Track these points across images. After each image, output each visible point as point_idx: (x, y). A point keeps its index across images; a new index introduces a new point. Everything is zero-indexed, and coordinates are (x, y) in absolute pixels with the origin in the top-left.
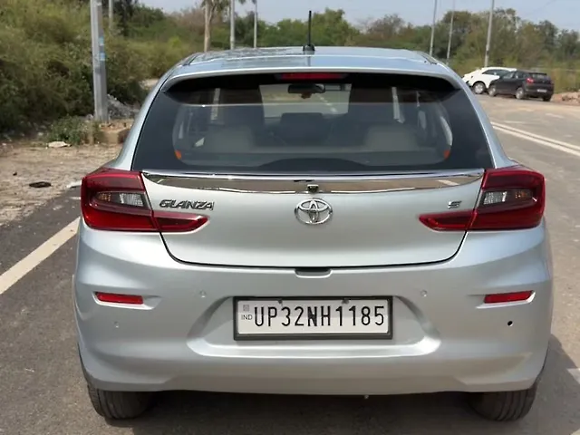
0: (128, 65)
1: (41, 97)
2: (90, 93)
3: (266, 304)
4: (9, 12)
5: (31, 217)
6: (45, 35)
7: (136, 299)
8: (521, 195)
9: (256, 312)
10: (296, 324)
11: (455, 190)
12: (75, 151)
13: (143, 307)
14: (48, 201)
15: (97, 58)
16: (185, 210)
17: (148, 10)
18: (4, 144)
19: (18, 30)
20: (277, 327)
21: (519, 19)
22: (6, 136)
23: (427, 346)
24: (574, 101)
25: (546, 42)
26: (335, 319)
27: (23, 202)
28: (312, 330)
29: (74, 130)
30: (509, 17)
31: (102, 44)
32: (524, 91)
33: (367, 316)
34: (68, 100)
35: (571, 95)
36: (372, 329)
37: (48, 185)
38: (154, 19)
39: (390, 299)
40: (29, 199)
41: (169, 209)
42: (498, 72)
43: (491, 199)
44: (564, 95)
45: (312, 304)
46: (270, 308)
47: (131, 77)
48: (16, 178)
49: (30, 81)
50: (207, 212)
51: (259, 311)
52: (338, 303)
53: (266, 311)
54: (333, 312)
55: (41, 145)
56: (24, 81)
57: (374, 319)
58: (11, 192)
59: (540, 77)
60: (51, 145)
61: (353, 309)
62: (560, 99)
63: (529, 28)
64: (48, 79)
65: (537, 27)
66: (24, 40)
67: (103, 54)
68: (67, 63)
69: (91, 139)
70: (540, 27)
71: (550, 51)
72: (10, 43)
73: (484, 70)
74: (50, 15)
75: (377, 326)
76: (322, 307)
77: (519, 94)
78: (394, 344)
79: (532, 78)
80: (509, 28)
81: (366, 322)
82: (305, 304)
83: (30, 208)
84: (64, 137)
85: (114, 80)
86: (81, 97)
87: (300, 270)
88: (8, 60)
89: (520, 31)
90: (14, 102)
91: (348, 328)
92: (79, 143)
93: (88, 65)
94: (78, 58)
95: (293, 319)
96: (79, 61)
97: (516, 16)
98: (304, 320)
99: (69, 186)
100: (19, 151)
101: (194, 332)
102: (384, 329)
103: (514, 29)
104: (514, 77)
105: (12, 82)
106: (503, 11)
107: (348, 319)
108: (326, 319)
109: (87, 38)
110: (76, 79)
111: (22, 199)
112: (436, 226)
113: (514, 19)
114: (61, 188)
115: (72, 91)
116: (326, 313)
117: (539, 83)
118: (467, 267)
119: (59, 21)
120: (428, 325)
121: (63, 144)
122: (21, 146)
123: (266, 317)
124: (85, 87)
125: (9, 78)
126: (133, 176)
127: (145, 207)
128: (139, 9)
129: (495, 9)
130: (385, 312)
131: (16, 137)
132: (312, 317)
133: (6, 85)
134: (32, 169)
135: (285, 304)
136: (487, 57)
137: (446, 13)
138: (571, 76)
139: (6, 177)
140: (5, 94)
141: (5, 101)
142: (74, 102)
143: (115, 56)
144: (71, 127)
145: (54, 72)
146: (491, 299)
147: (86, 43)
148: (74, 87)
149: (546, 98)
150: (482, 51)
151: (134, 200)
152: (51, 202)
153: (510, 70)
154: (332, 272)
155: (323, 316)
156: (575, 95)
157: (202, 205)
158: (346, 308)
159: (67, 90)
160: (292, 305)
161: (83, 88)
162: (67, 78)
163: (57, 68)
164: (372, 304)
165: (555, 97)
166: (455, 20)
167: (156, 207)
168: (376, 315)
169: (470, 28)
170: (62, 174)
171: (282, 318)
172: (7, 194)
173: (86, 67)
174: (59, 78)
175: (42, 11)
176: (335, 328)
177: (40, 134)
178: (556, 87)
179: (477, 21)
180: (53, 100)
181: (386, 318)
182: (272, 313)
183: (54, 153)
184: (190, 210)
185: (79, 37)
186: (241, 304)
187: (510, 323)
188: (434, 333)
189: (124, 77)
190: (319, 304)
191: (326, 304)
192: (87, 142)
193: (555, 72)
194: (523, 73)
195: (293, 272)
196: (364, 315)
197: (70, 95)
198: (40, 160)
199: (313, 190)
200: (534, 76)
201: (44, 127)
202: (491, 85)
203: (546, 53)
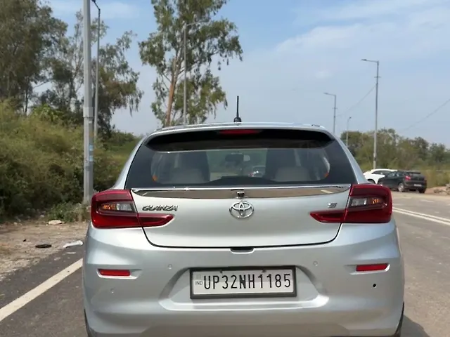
0: (108, 168)
1: (43, 191)
2: (80, 188)
3: (212, 274)
4: (22, 131)
5: (38, 266)
6: (48, 147)
7: (126, 272)
8: (377, 201)
9: (205, 279)
10: (232, 287)
11: (331, 196)
12: (68, 226)
13: (131, 277)
14: (50, 255)
15: (88, 159)
16: (159, 212)
17: (122, 134)
18: (15, 223)
19: (30, 143)
20: (219, 289)
21: (398, 136)
22: (17, 217)
23: (321, 301)
24: (444, 193)
25: (420, 153)
26: (258, 284)
27: (32, 257)
28: (243, 291)
29: (68, 212)
30: (390, 135)
31: (91, 150)
32: (405, 186)
33: (279, 280)
34: (63, 193)
35: (440, 188)
36: (283, 290)
37: (50, 246)
38: (126, 140)
39: (293, 268)
40: (35, 255)
41: (148, 212)
42: (384, 173)
43: (357, 202)
44: (435, 188)
45: (242, 273)
46: (214, 277)
47: (110, 176)
48: (25, 243)
49: (37, 178)
50: (173, 212)
51: (207, 278)
52: (260, 272)
53: (212, 278)
54: (256, 278)
55: (43, 223)
56: (32, 178)
57: (284, 283)
58: (22, 251)
59: (415, 175)
60: (50, 223)
61: (270, 276)
62: (433, 192)
63: (406, 143)
64: (49, 177)
65: (413, 141)
66: (33, 150)
67: (91, 157)
68: (63, 166)
69: (80, 217)
70: (416, 142)
71: (424, 159)
72: (24, 151)
73: (373, 171)
74: (52, 133)
75: (285, 288)
76: (249, 276)
77: (401, 187)
78: (297, 300)
79: (409, 176)
80: (391, 143)
81: (278, 285)
82: (237, 273)
83: (36, 260)
84: (60, 217)
85: (98, 178)
86: (73, 191)
87: (234, 249)
88: (21, 163)
89: (400, 145)
90: (24, 193)
91: (267, 289)
92: (71, 221)
93: (79, 167)
94: (72, 163)
95: (230, 284)
96: (72, 165)
97: (395, 134)
98: (237, 284)
99: (65, 246)
100: (27, 227)
101: (164, 295)
102: (291, 290)
103: (395, 143)
104: (396, 175)
105: (23, 178)
106: (386, 131)
107: (266, 284)
108: (252, 283)
109: (79, 149)
110: (70, 178)
111: (31, 255)
112: (322, 219)
113: (394, 136)
114: (59, 248)
115: (66, 186)
116: (251, 279)
117: (415, 180)
118: (342, 247)
119: (59, 137)
120: (320, 286)
121: (59, 222)
122: (28, 225)
123: (212, 283)
124: (76, 184)
125: (22, 176)
126: (126, 192)
127: (133, 211)
128: (115, 134)
129: (379, 129)
130: (290, 277)
131: (24, 219)
132: (243, 282)
133: (19, 181)
134: (36, 237)
135: (225, 273)
136: (374, 162)
137: (342, 133)
138: (440, 175)
139: (19, 242)
140: (18, 187)
141: (18, 192)
142: (67, 194)
143: (99, 161)
144: (66, 210)
145: (53, 173)
146: (361, 268)
147: (79, 152)
148: (67, 183)
149: (422, 191)
150: (371, 159)
151: (125, 207)
152: (52, 256)
153: (392, 171)
154: (255, 249)
155: (250, 281)
156: (444, 188)
157: (170, 209)
158: (265, 275)
159: (63, 186)
160: (229, 274)
161: (75, 184)
162: (64, 176)
163: (57, 169)
164: (282, 272)
165: (428, 191)
166: (349, 138)
167: (140, 210)
168: (285, 280)
169: (361, 143)
170: (60, 240)
171: (222, 284)
172: (19, 252)
173: (77, 169)
174: (58, 177)
175: (47, 130)
176: (257, 289)
177: (43, 216)
178: (428, 183)
179: (367, 138)
180: (52, 192)
181: (292, 282)
182: (216, 280)
183: (53, 228)
184: (162, 212)
185: (73, 148)
186: (195, 274)
187: (375, 285)
188: (324, 292)
189: (105, 176)
190: (246, 273)
191: (251, 272)
192: (77, 220)
193: (427, 173)
194: (403, 173)
195: (229, 250)
196: (277, 281)
197: (65, 189)
198: (42, 232)
199: (241, 196)
200: (411, 174)
201: (45, 212)
202: (379, 181)
203: (420, 160)
